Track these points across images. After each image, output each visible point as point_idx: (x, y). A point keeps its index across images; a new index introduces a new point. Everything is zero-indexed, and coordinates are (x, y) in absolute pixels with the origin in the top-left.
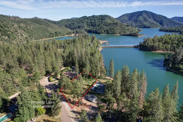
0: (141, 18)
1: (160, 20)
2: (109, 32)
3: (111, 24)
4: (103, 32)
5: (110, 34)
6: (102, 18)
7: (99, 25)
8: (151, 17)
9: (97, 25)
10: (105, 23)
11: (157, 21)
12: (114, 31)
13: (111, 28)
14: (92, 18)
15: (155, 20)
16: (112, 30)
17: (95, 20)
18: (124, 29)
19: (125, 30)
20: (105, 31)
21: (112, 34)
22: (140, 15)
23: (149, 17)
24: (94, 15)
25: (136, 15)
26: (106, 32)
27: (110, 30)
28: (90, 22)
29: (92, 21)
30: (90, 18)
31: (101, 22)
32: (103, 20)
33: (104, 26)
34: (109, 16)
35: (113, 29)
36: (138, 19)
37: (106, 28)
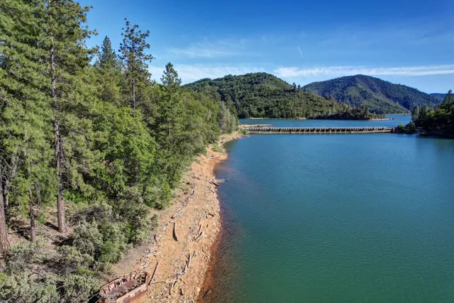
0: (353, 92)
1: (402, 97)
2: (272, 111)
3: (278, 93)
4: (255, 112)
5: (274, 117)
6: (250, 80)
7: (243, 97)
8: (379, 89)
9: (237, 96)
10: (260, 90)
11: (395, 99)
12: (287, 109)
13: (277, 102)
14: (224, 82)
15: (388, 97)
16: (282, 106)
17: (232, 86)
18: (319, 104)
19: (321, 106)
20: (259, 110)
21: (282, 117)
22: (348, 86)
23: (374, 90)
24: (230, 75)
25: (338, 86)
26: (263, 112)
27: (277, 106)
28: (218, 91)
29: (224, 89)
30: (218, 82)
31: (248, 89)
32: (255, 85)
33: (258, 98)
34: (270, 75)
35: (285, 103)
36: (346, 95)
37: (261, 102)
